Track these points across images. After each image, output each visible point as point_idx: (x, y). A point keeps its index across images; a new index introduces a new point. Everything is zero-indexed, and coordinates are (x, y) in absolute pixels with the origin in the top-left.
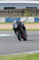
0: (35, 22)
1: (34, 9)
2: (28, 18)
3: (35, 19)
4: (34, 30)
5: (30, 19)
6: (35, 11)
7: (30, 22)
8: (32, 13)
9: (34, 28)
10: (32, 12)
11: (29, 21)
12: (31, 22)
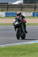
0: (6, 16)
4: (5, 24)
6: (6, 6)
9: (5, 23)
10: (4, 7)
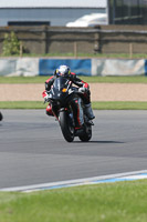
0: (41, 75)
1: (36, 28)
2: (15, 61)
3: (42, 64)
5: (24, 66)
6: (43, 36)
7: (22, 76)
8: (29, 43)
10: (32, 40)
11: (18, 73)
12: (26, 74)
